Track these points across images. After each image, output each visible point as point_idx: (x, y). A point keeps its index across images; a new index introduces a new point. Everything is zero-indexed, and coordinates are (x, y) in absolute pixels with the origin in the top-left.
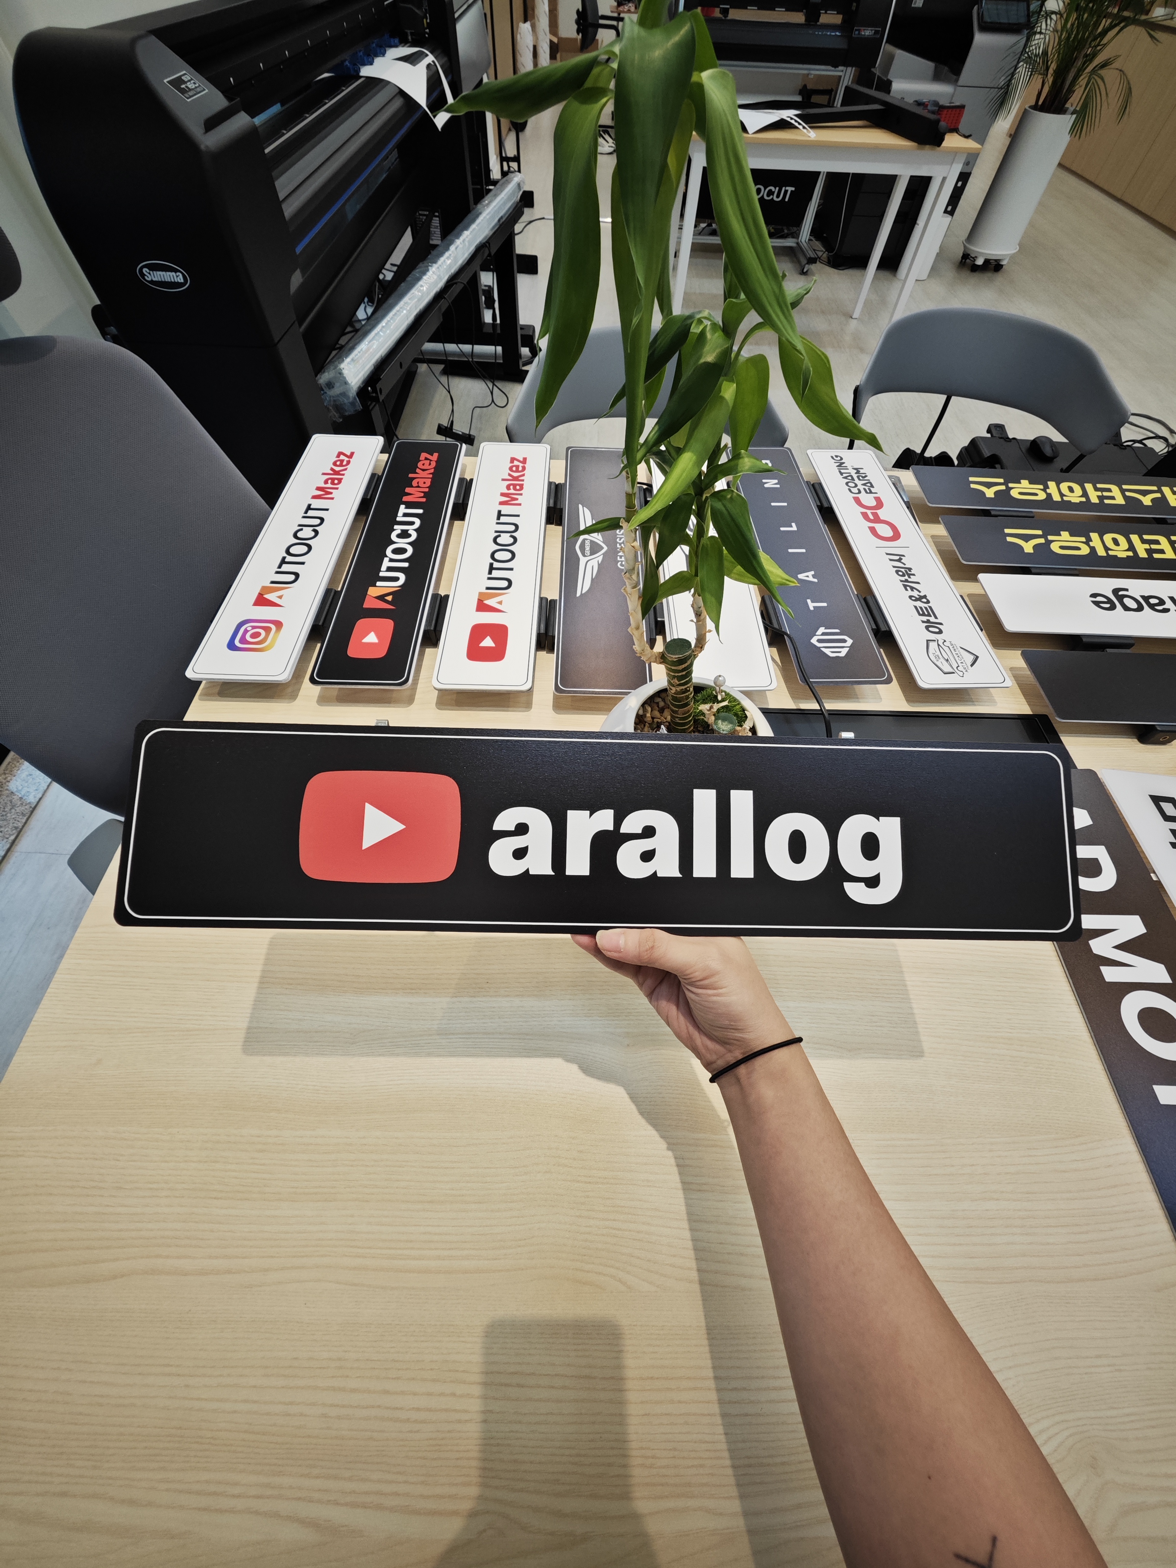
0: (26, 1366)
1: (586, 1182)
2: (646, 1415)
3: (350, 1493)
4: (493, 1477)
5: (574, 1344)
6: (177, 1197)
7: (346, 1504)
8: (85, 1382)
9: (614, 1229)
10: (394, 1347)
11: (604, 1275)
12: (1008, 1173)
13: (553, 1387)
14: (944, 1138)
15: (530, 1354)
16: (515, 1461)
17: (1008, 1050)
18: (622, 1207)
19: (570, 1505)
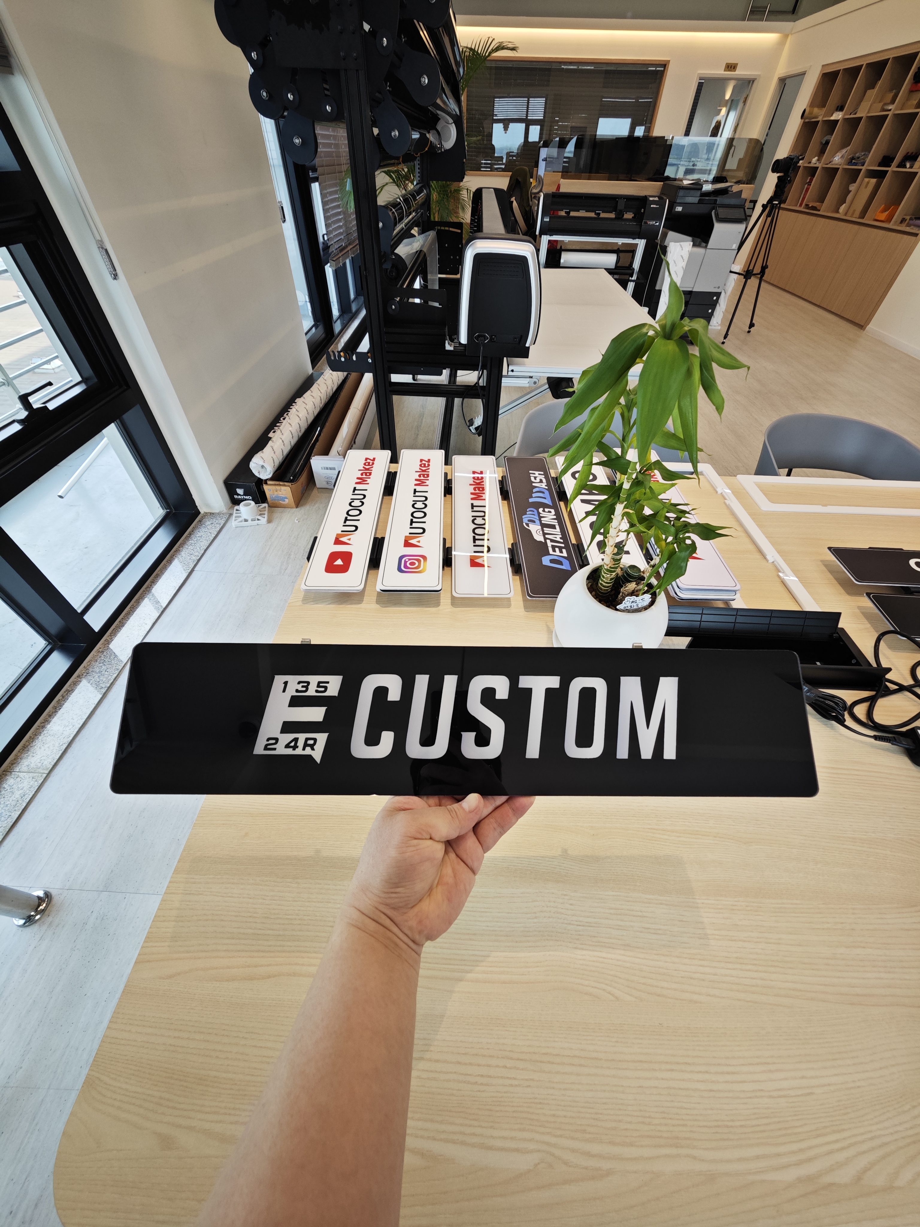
0: (216, 1034)
1: (578, 925)
2: (640, 1087)
3: (443, 1132)
4: (540, 1126)
5: (584, 1035)
6: (305, 925)
7: (441, 1140)
8: (255, 1046)
9: (601, 957)
10: (460, 1032)
11: (598, 988)
12: (868, 930)
13: (573, 1065)
14: (819, 904)
15: (554, 1041)
16: (554, 1115)
17: (854, 846)
18: (605, 943)
19: (596, 1148)
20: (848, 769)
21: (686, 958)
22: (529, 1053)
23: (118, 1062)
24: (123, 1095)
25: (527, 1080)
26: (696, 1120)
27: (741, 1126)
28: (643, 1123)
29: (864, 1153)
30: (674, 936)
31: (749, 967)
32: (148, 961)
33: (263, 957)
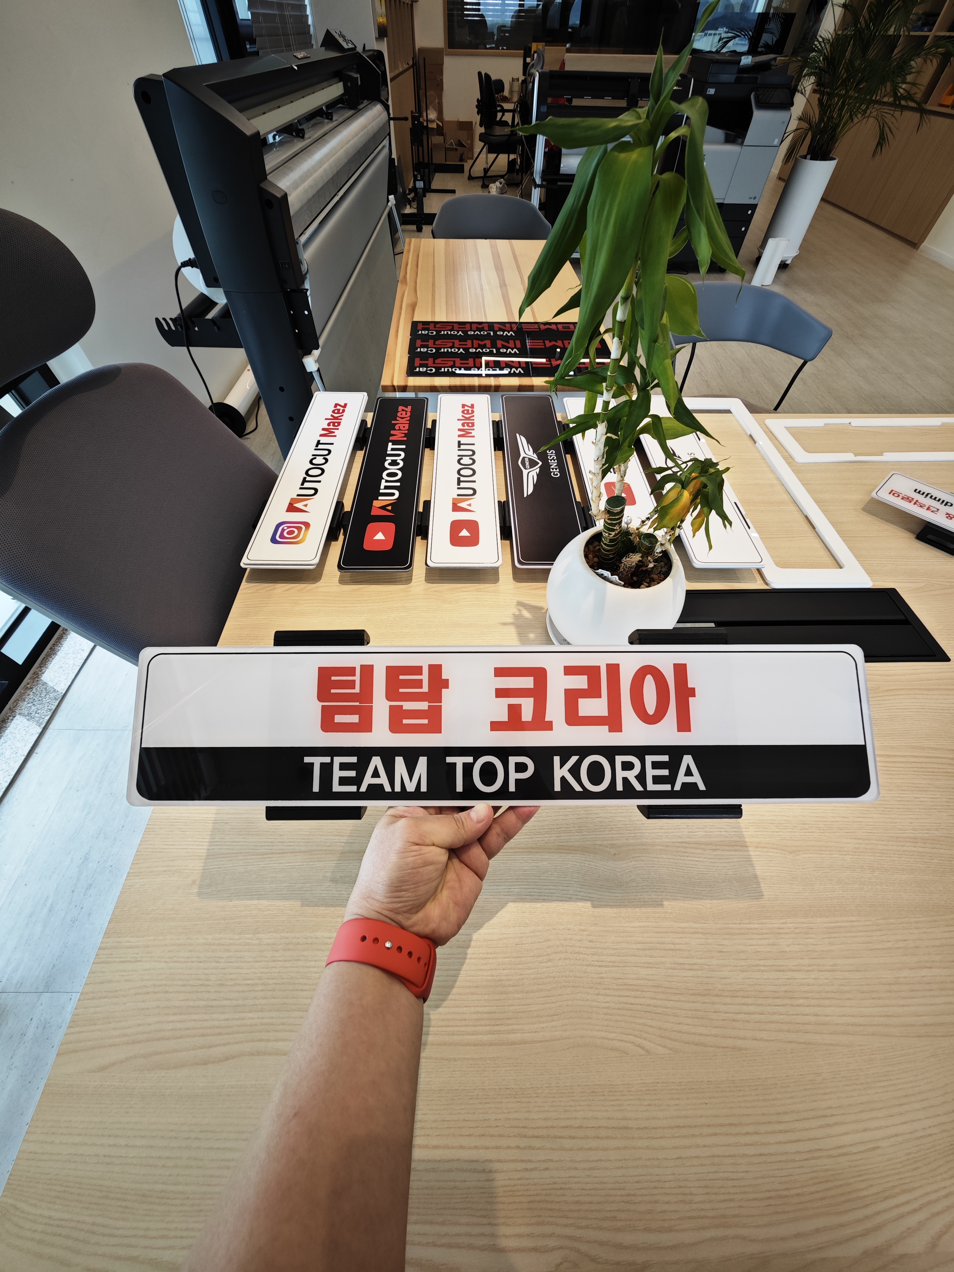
0: (162, 1137)
1: (599, 966)
2: (679, 1158)
3: (445, 1235)
4: (561, 1217)
5: (610, 1101)
6: (269, 990)
8: (211, 1148)
9: (627, 1003)
11: (625, 1041)
12: (934, 946)
13: (598, 1138)
14: (878, 920)
15: (576, 1110)
16: (577, 1202)
17: (915, 847)
18: (631, 985)
19: (628, 1238)
20: (905, 756)
21: (727, 996)
22: (547, 1127)
23: (38, 1182)
24: (46, 1224)
25: (544, 1161)
26: (744, 1193)
27: (798, 1195)
28: (683, 1202)
29: (938, 1214)
30: (713, 971)
31: (801, 1001)
32: (75, 1051)
33: (219, 1034)
